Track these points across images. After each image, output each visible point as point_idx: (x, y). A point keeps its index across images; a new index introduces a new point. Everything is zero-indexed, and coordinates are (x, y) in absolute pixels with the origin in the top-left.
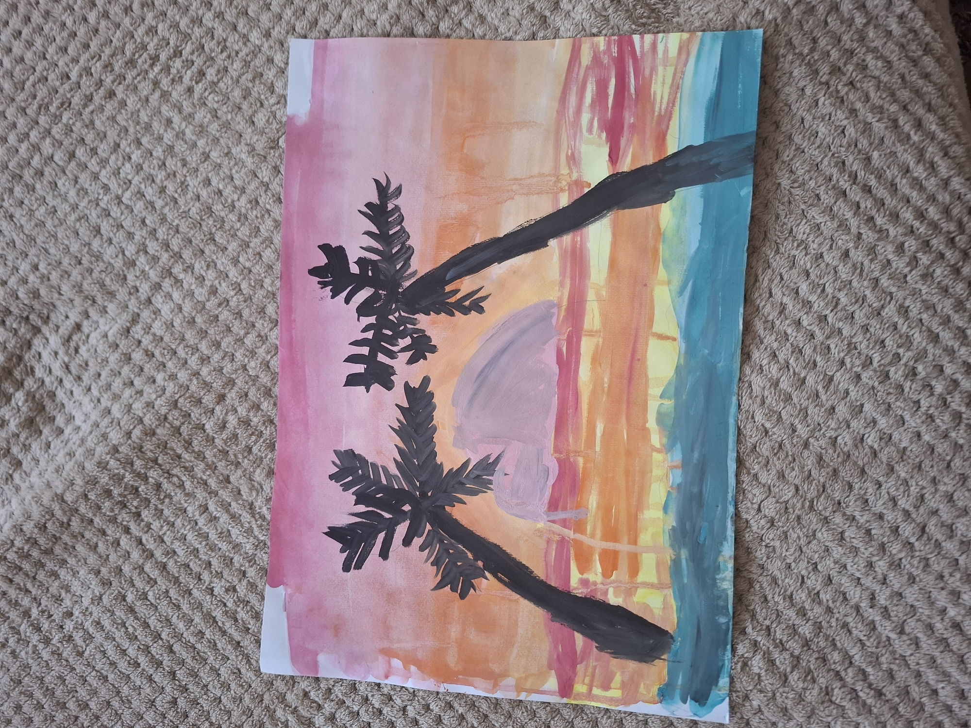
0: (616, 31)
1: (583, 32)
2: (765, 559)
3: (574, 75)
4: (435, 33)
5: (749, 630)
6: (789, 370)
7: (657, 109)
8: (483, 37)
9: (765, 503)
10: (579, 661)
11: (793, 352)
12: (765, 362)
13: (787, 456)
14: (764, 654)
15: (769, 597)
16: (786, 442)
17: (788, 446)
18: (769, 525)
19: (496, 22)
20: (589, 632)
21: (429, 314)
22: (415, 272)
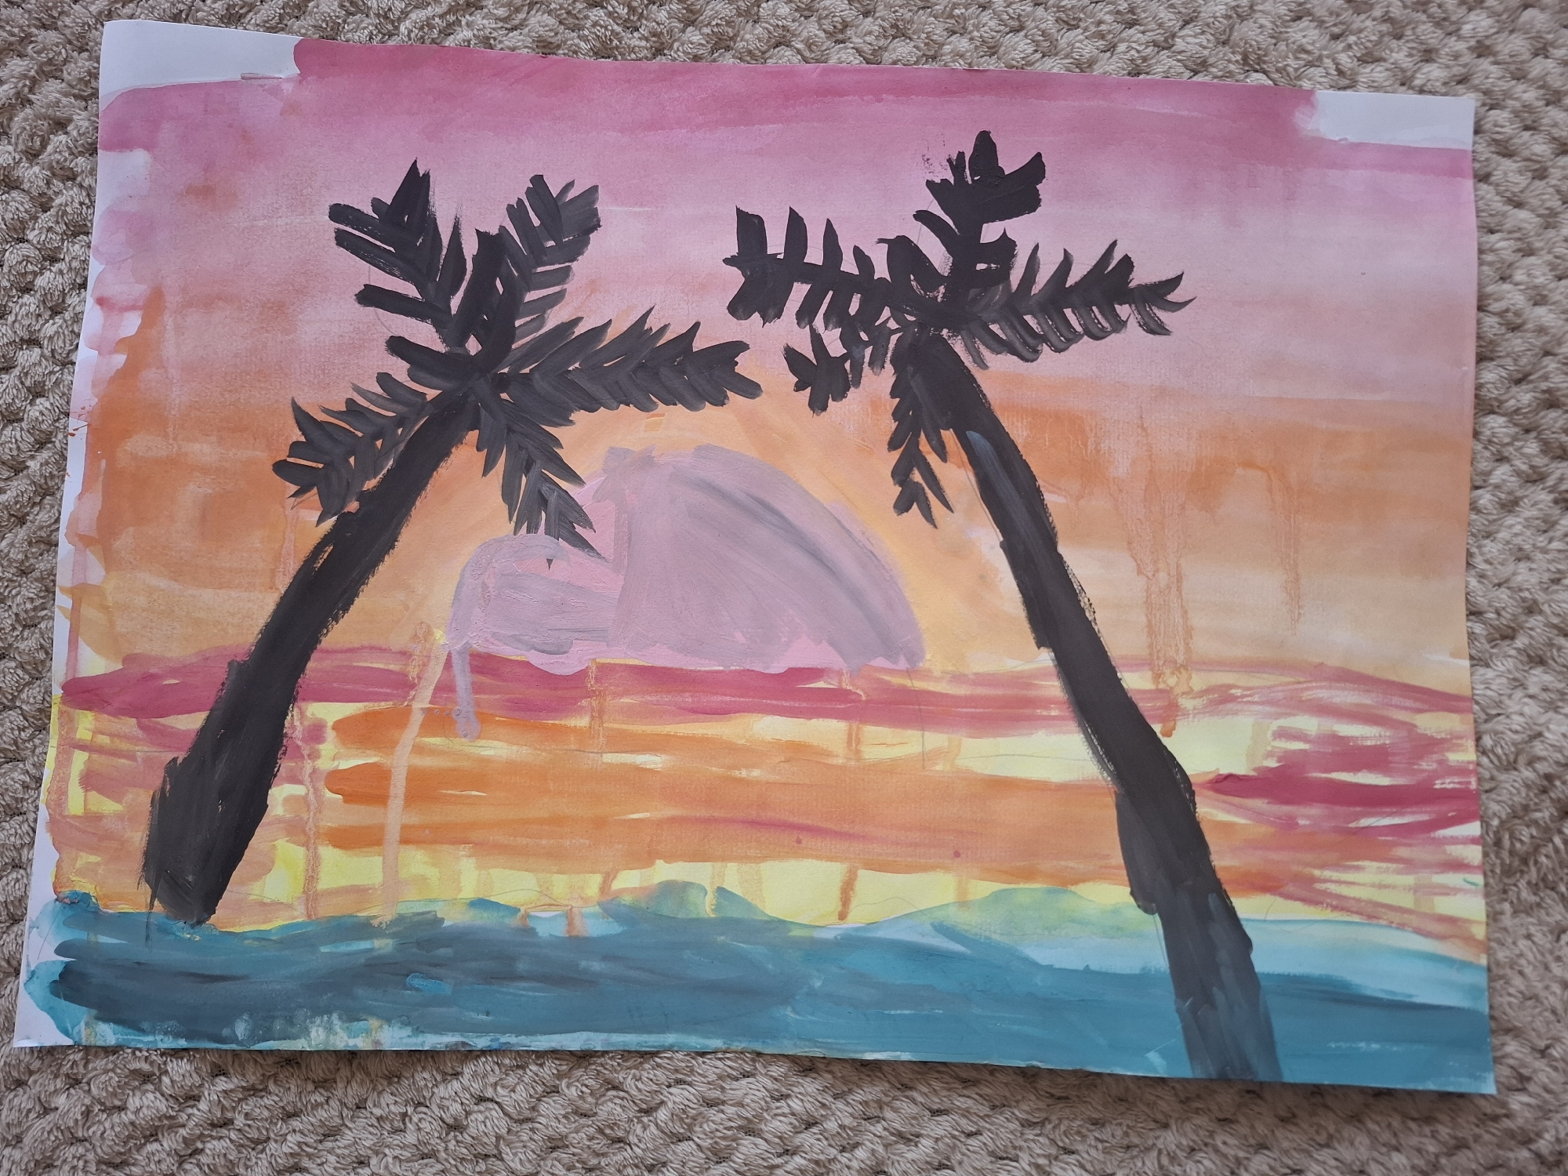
0: (1487, 786)
1: (1487, 715)
2: (378, 1112)
3: (1396, 700)
4: (1484, 406)
5: (222, 1084)
6: (780, 1155)
7: (1327, 874)
8: (1474, 508)
9: (496, 1113)
10: (145, 721)
11: (817, 1162)
12: (796, 1104)
13: (597, 1154)
14: (171, 1117)
15: (295, 1123)
16: (628, 1153)
17: (619, 1158)
18: (450, 1121)
19: (1503, 535)
20: (208, 743)
21: (893, 395)
22: (983, 365)
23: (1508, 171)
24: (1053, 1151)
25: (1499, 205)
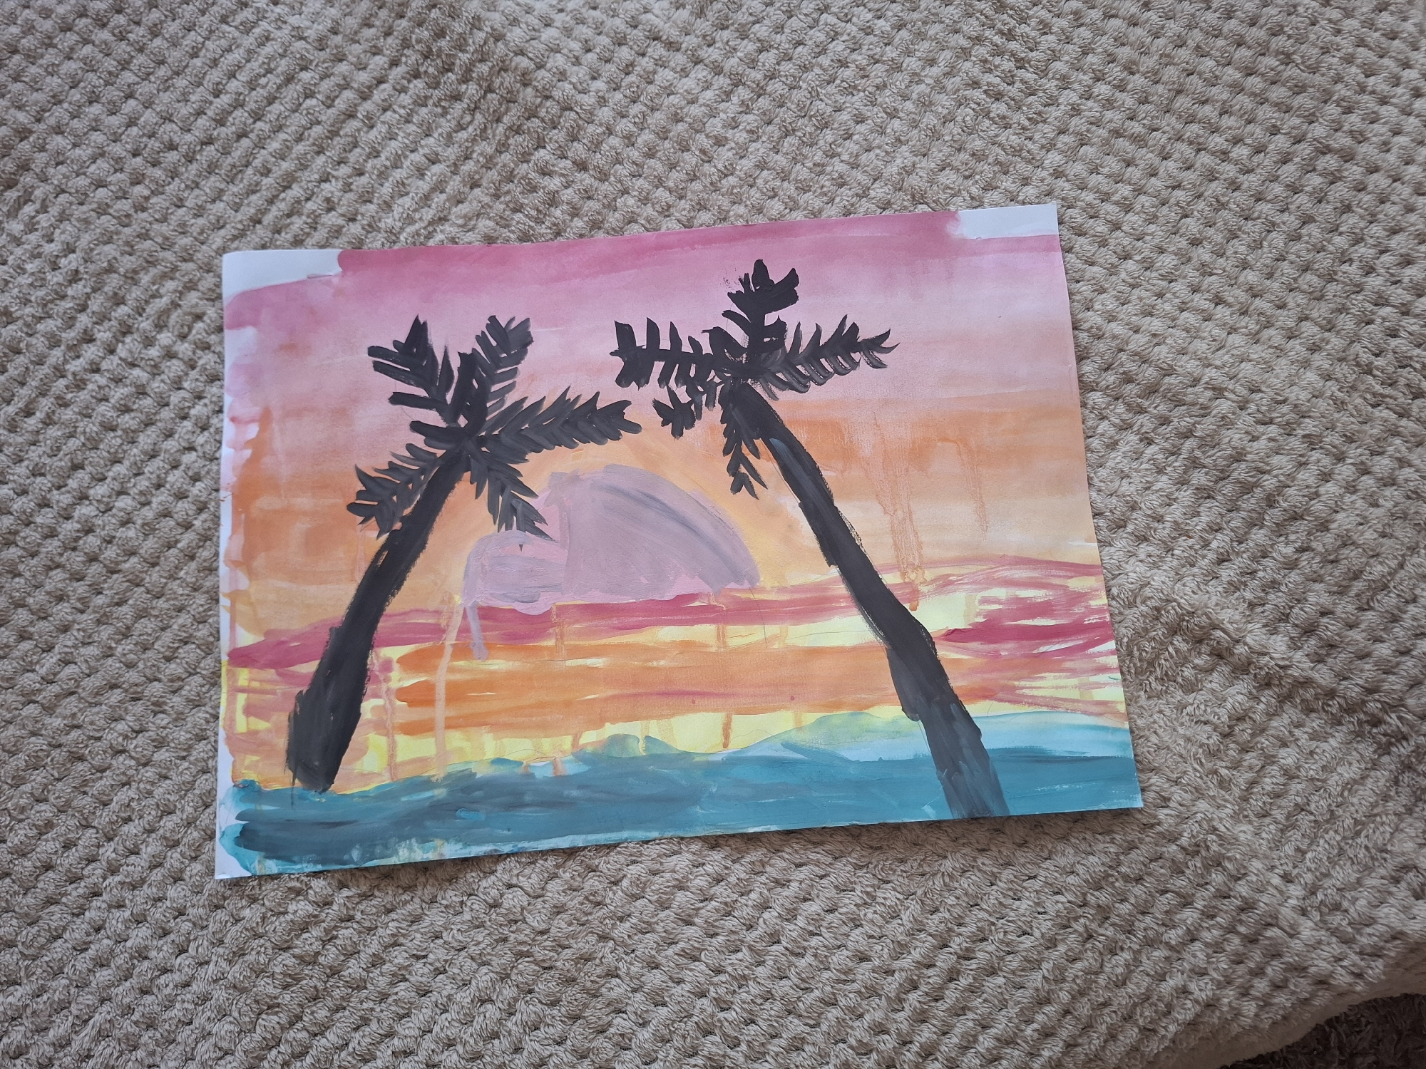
0: (1118, 619)
1: (1111, 577)
2: (444, 902)
3: (1054, 572)
4: (1085, 386)
5: (345, 892)
6: (702, 901)
7: (1023, 683)
8: (1088, 449)
9: (520, 892)
10: (281, 670)
11: (726, 904)
12: (709, 868)
13: (587, 914)
14: (316, 916)
15: (393, 915)
16: (605, 910)
17: (600, 914)
18: (491, 901)
19: (1110, 464)
20: (321, 680)
21: (722, 421)
22: (775, 398)
23: (1083, 244)
24: (876, 882)
25: (1079, 264)
